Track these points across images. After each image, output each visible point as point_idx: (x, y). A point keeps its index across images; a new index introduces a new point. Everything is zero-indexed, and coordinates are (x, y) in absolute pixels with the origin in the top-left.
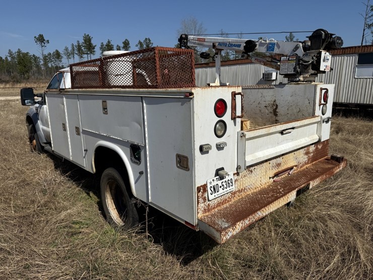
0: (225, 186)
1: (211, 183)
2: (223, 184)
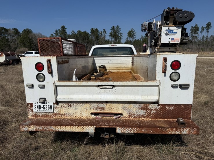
0: (46, 108)
1: (35, 104)
2: (44, 106)
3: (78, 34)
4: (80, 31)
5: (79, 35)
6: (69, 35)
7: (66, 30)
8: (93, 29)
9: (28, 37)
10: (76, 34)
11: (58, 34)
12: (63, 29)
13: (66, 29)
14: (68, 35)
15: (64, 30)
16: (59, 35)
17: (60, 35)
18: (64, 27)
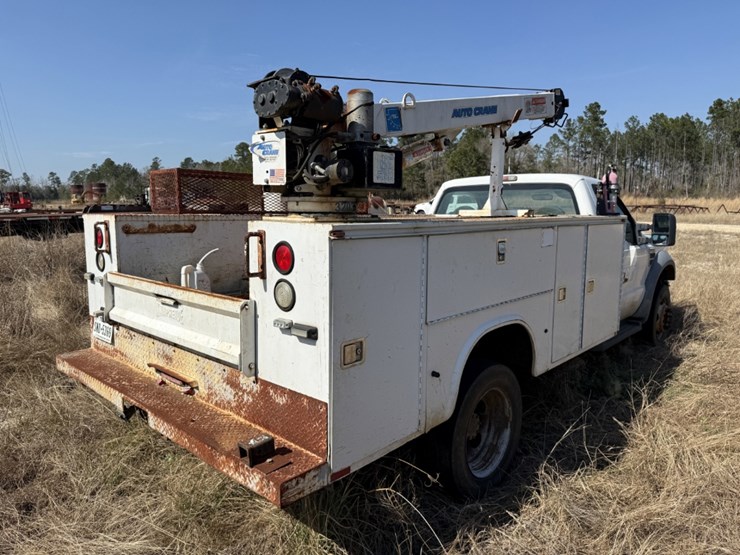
0: (105, 331)
2: (104, 327)
3: (650, 127)
4: (662, 115)
5: (656, 131)
6: (617, 133)
7: (602, 117)
8: (719, 103)
9: (475, 150)
10: (646, 127)
11: (575, 133)
12: (594, 113)
13: (603, 113)
14: (612, 132)
15: (596, 119)
16: (577, 136)
17: (582, 136)
18: (599, 107)
